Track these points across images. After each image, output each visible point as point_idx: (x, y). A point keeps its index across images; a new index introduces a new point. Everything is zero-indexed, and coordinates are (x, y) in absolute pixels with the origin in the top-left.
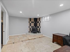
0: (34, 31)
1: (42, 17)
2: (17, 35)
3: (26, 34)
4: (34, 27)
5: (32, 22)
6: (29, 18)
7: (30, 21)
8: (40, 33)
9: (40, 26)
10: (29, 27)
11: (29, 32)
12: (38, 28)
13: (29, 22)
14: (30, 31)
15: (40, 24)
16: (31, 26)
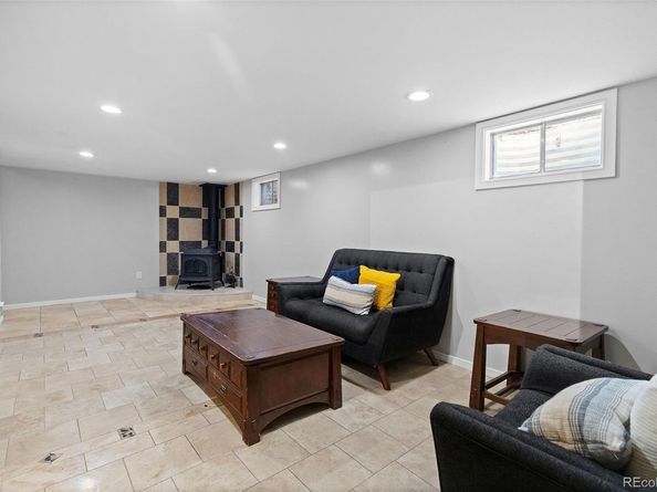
0: (196, 274)
1: (249, 181)
2: (69, 301)
3: (138, 297)
4: (205, 244)
5: (186, 212)
6: (161, 184)
7: (173, 200)
8: (241, 286)
9: (237, 238)
10: (163, 246)
11: (163, 282)
12: (230, 256)
13: (162, 212)
14: (169, 278)
15: (237, 221)
16: (176, 238)
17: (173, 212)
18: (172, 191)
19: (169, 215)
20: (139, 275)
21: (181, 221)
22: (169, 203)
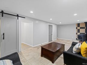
5: (81, 28)
6: (76, 24)
10: (77, 34)
11: (77, 39)
16: (79, 32)
17: (79, 28)
18: (78, 25)
19: (78, 29)
20: (73, 37)
21: (80, 30)
22: (78, 27)
